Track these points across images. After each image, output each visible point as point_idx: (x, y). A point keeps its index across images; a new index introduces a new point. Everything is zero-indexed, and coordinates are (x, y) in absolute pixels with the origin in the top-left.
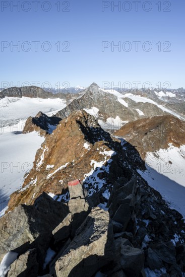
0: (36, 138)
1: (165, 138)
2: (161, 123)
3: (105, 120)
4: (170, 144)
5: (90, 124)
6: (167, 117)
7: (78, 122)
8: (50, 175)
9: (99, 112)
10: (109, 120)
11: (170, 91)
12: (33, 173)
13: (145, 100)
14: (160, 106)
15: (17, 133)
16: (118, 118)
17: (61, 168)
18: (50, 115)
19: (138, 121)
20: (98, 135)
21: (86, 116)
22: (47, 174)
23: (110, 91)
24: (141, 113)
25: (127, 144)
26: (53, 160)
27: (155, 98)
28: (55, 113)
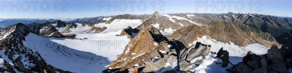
0: (126, 39)
1: (195, 36)
2: (192, 29)
3: (163, 30)
4: (198, 38)
5: (156, 33)
6: (194, 26)
7: (150, 32)
8: (134, 58)
9: (160, 26)
10: (166, 30)
11: (192, 14)
12: (123, 55)
13: (182, 18)
14: (189, 21)
15: (117, 35)
16: (170, 28)
17: (140, 55)
18: (133, 28)
19: (181, 29)
20: (161, 39)
21: (153, 28)
22: (132, 57)
23: (165, 15)
24: (182, 25)
25: (177, 42)
26: (136, 50)
27: (187, 17)
28: (136, 27)
